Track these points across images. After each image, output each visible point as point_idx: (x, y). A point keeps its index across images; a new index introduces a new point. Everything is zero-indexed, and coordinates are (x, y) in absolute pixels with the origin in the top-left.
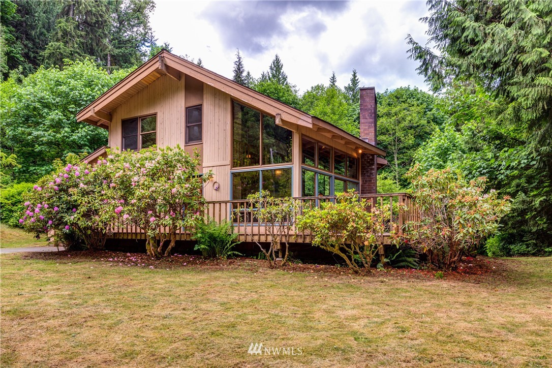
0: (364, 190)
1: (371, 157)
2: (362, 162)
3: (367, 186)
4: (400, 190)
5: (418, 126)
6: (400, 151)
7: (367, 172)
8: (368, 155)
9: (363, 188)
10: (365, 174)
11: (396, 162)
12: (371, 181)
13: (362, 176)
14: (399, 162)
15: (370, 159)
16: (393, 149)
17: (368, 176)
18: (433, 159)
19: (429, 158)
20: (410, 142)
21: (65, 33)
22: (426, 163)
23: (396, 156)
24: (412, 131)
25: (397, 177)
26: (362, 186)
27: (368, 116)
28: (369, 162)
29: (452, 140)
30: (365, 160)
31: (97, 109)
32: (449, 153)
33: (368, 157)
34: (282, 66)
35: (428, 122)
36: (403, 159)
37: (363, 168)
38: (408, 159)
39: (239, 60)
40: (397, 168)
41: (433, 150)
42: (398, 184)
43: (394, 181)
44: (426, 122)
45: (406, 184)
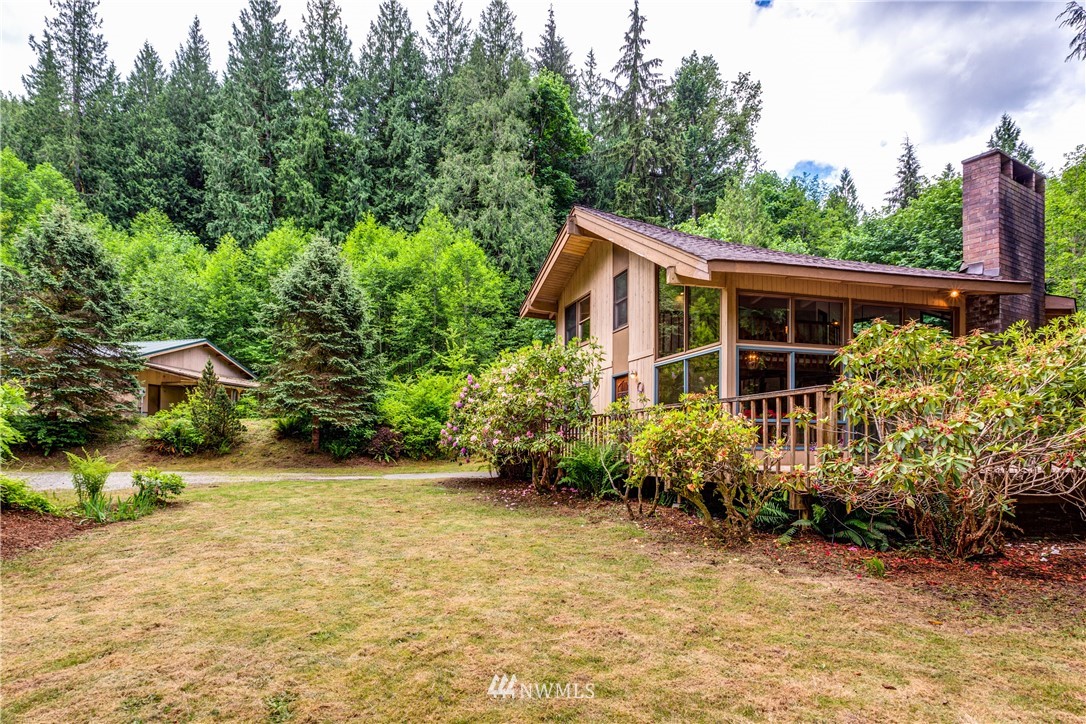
1: (990, 302)
2: (968, 316)
8: (984, 299)
15: (988, 306)
21: (626, 197)
27: (984, 214)
30: (976, 309)
31: (533, 300)
33: (983, 303)
34: (1018, 132)
39: (910, 151)
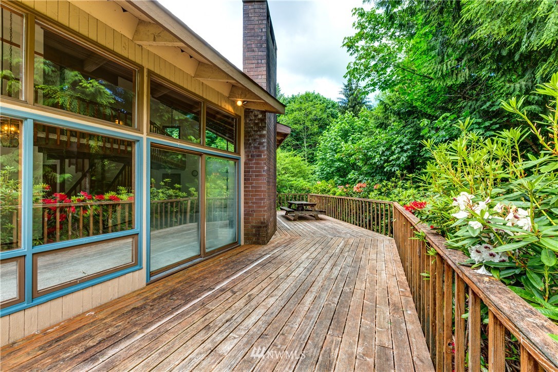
0: (249, 172)
1: (260, 116)
2: (246, 124)
3: (255, 164)
4: (308, 166)
5: (321, 119)
6: (308, 137)
7: (255, 140)
8: (256, 113)
9: (248, 168)
10: (250, 144)
11: (306, 145)
12: (260, 156)
13: (245, 148)
14: (308, 144)
15: (259, 119)
16: (303, 135)
17: (255, 147)
18: (335, 139)
19: (332, 139)
20: (315, 130)
22: (330, 143)
23: (305, 140)
24: (316, 123)
25: (306, 155)
26: (245, 164)
28: (257, 124)
29: (351, 124)
30: (250, 120)
32: (349, 134)
33: (256, 116)
35: (328, 117)
36: (310, 142)
37: (247, 134)
38: (314, 143)
40: (306, 149)
41: (335, 132)
42: (306, 160)
43: (303, 158)
44: (326, 116)
45: (312, 161)
